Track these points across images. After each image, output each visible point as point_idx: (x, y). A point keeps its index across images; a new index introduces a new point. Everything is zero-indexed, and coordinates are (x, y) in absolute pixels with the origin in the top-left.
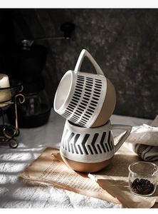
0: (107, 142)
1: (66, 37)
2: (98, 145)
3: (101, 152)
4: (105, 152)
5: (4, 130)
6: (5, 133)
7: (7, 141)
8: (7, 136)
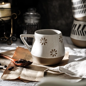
5: (4, 33)
6: (5, 35)
7: (6, 40)
8: (6, 37)
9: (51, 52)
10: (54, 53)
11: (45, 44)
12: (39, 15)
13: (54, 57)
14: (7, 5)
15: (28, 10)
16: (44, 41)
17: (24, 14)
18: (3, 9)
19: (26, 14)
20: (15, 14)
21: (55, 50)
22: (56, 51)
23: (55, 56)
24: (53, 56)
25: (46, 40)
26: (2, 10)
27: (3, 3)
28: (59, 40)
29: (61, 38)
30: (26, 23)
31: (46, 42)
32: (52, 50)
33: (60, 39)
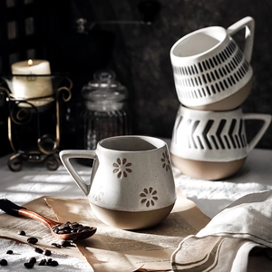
0: (237, 133)
1: (146, 21)
2: (225, 137)
3: (229, 147)
4: (235, 147)
5: (39, 140)
6: (40, 146)
7: (42, 159)
8: (42, 150)
9: (142, 195)
10: (149, 198)
11: (125, 175)
12: (122, 88)
13: (151, 208)
14: (43, 68)
15: (94, 76)
16: (122, 167)
17: (84, 88)
18: (33, 78)
19: (89, 88)
20: (65, 88)
21: (151, 189)
22: (155, 192)
23: (153, 204)
24: (148, 205)
25: (129, 164)
26: (31, 80)
27: (30, 62)
28: (163, 163)
29: (166, 159)
30: (93, 112)
31: (130, 171)
32: (145, 190)
33: (163, 160)
